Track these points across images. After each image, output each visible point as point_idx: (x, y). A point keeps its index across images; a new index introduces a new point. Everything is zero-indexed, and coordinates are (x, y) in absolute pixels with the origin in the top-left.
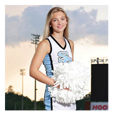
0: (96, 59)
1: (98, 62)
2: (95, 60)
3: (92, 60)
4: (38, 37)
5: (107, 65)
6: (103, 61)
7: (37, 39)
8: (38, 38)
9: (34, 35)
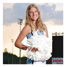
0: (55, 33)
1: (56, 35)
2: (54, 34)
3: (53, 34)
4: (22, 20)
6: (59, 34)
7: (21, 22)
8: (22, 21)
9: (19, 19)
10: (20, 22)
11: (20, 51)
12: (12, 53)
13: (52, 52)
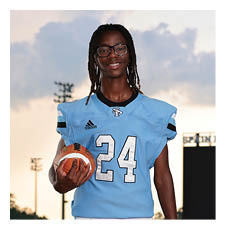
0: (193, 135)
1: (197, 142)
2: (191, 138)
3: (184, 138)
4: (69, 88)
5: (214, 148)
6: (208, 139)
7: (67, 93)
8: (70, 91)
9: (60, 84)
10: (62, 94)
11: (64, 202)
12: (33, 211)
13: (183, 208)
